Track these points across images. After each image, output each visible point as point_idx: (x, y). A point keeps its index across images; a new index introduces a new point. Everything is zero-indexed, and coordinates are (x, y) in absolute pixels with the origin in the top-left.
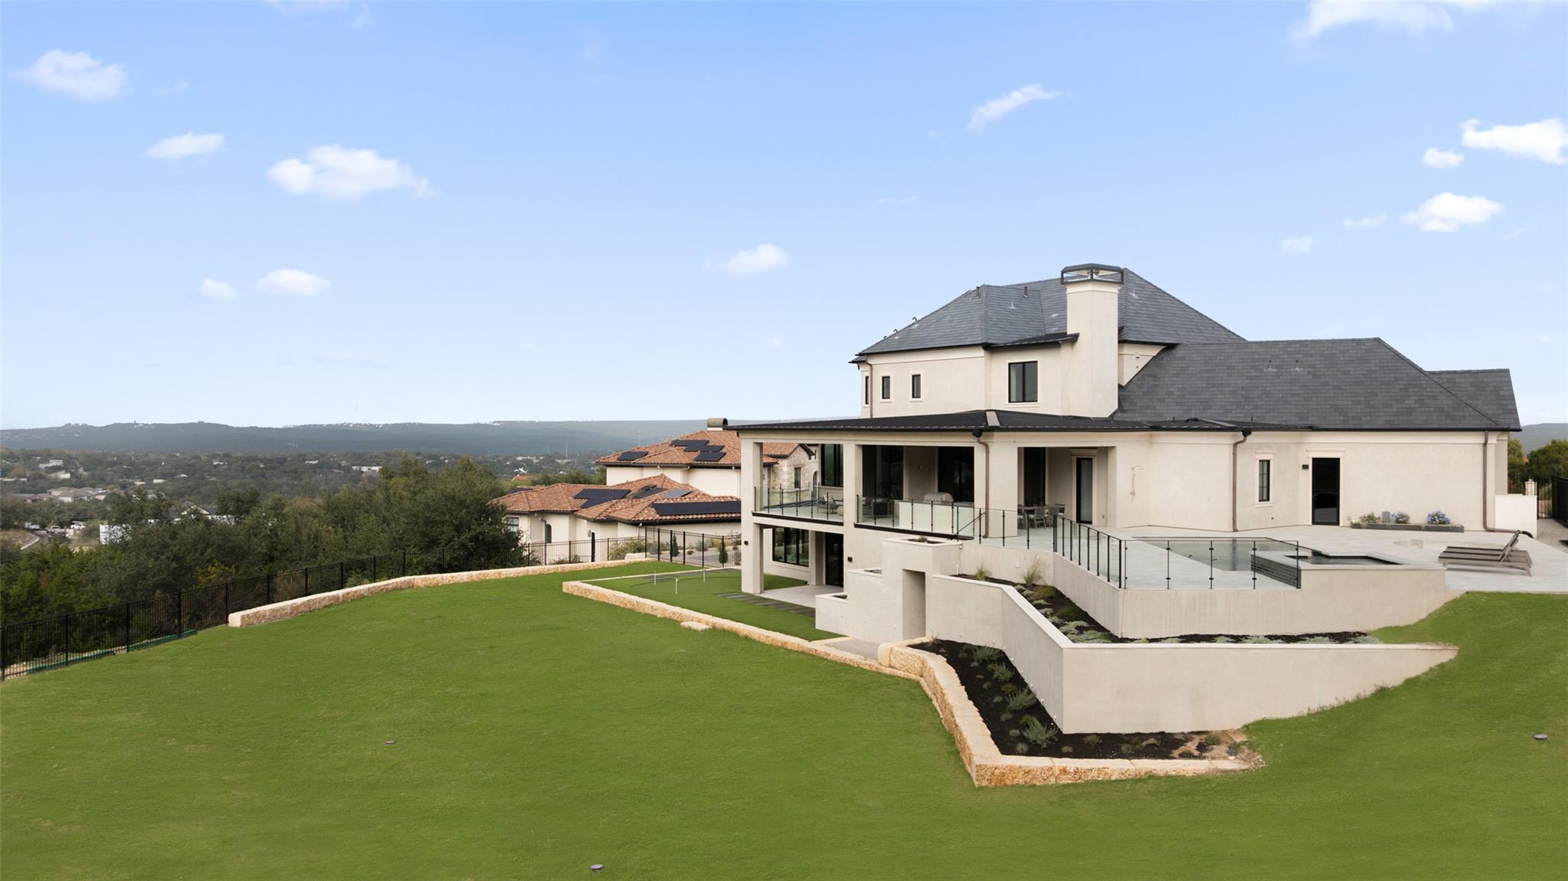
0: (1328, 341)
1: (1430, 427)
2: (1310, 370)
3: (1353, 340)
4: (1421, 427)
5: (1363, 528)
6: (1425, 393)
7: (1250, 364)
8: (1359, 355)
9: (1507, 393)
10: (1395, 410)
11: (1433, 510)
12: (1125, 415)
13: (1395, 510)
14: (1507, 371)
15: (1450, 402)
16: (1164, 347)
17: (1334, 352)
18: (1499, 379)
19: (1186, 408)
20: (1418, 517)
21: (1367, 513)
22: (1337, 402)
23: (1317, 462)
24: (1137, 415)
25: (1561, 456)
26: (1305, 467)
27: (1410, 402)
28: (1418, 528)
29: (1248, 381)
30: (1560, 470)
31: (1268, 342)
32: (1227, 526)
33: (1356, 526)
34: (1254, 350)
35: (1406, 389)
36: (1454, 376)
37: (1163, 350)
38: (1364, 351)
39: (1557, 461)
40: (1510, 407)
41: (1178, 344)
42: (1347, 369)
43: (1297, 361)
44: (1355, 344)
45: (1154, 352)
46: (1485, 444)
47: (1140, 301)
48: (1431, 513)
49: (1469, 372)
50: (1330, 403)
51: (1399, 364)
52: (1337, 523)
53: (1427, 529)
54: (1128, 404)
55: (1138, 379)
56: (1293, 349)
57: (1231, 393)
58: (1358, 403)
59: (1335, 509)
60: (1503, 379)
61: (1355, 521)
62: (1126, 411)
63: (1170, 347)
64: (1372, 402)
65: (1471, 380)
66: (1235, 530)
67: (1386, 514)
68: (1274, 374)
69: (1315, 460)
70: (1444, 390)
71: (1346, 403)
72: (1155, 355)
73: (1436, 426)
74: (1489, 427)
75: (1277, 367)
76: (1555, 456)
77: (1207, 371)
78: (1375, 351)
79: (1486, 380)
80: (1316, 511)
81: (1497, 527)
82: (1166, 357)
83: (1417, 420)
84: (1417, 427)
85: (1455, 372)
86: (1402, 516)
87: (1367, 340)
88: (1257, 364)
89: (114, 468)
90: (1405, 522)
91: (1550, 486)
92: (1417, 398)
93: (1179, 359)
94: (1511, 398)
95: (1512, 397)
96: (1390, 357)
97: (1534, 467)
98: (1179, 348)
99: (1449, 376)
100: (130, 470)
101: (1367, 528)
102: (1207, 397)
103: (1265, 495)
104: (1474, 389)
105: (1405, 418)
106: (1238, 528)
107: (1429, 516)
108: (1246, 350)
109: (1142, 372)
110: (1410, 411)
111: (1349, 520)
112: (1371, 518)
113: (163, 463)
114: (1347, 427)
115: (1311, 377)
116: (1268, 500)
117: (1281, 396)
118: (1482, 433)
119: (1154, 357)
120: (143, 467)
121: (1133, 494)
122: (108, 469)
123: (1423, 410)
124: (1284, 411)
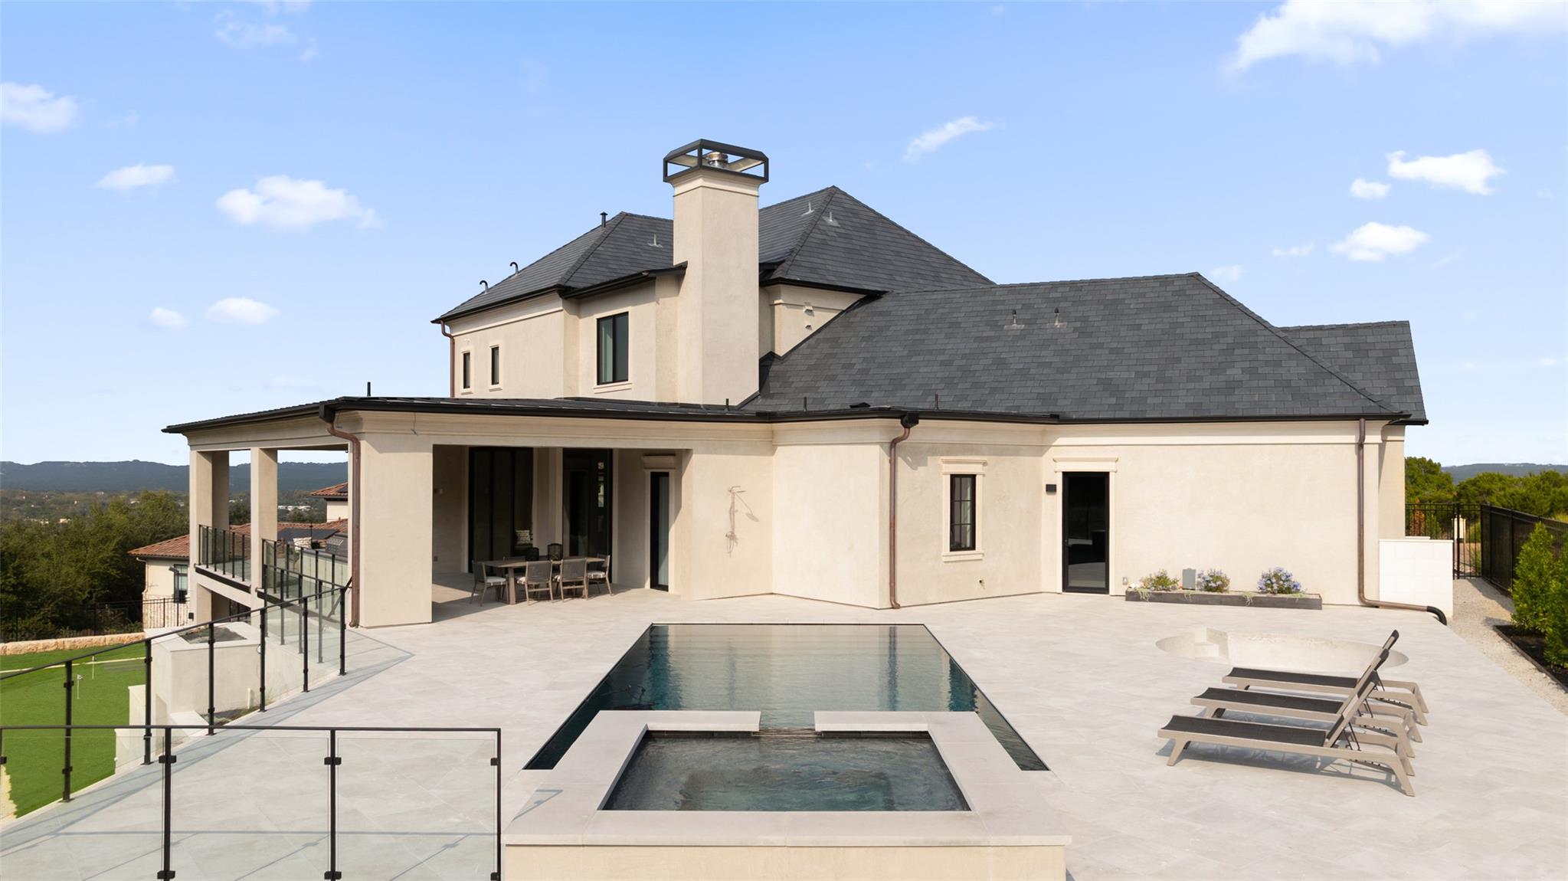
0: (1115, 281)
1: (1263, 413)
2: (1078, 324)
3: (1156, 278)
4: (1246, 414)
5: (1143, 600)
6: (1260, 357)
7: (985, 318)
8: (1162, 300)
9: (1404, 360)
10: (1206, 385)
11: (1269, 568)
12: (769, 402)
13: (1204, 566)
14: (1405, 325)
15: (1302, 370)
16: (862, 296)
17: (1122, 296)
18: (1392, 338)
19: (864, 389)
20: (1244, 581)
21: (1154, 572)
22: (1111, 375)
23: (1069, 478)
24: (786, 402)
25: (1493, 486)
26: (1051, 489)
27: (1235, 373)
28: (1240, 601)
29: (976, 345)
30: (1492, 503)
31: (1022, 285)
32: (877, 596)
33: (1132, 596)
34: (997, 298)
35: (1230, 349)
36: (1318, 334)
37: (860, 300)
38: (1170, 293)
39: (1489, 493)
40: (1408, 383)
41: (885, 292)
42: (1137, 322)
43: (1057, 311)
44: (1158, 284)
45: (843, 302)
46: (1360, 445)
47: (838, 230)
48: (1266, 572)
49: (1344, 327)
50: (1099, 375)
51: (1225, 311)
52: (1105, 590)
53: (1257, 602)
54: (778, 385)
55: (809, 347)
56: (1058, 295)
57: (943, 363)
58: (1146, 375)
59: (1104, 564)
60: (1399, 338)
61: (1135, 585)
62: (772, 396)
63: (871, 296)
64: (1169, 374)
65: (1347, 340)
66: (895, 606)
67: (1188, 573)
68: (1018, 333)
69: (1067, 476)
70: (1294, 351)
71: (1125, 375)
72: (844, 309)
73: (1273, 413)
74: (1367, 411)
75: (1026, 322)
76: (1487, 486)
77: (916, 331)
78: (1188, 293)
79: (1370, 340)
80: (1071, 567)
81: (1384, 598)
82: (861, 311)
83: (1242, 403)
84: (1240, 414)
85: (1320, 328)
86: (1215, 577)
87: (1179, 276)
88: (996, 318)
89: (21, 508)
90: (1218, 589)
91: (1479, 524)
92: (1247, 365)
93: (881, 314)
94: (1411, 368)
95: (1413, 367)
96: (1211, 302)
97: (1463, 501)
98: (885, 297)
99: (1310, 335)
100: (37, 509)
101: (1151, 600)
102: (904, 370)
103: (962, 538)
104: (1350, 354)
105: (1222, 398)
106: (900, 601)
107: (1263, 577)
108: (986, 298)
109: (820, 336)
110: (1231, 387)
111: (1124, 584)
112: (1161, 581)
113: (76, 502)
114: (1118, 415)
115: (1076, 335)
116: (973, 547)
117: (1021, 366)
118: (1356, 423)
119: (843, 311)
120: (52, 506)
121: (732, 537)
122: (14, 509)
123: (1255, 383)
124: (1020, 390)
